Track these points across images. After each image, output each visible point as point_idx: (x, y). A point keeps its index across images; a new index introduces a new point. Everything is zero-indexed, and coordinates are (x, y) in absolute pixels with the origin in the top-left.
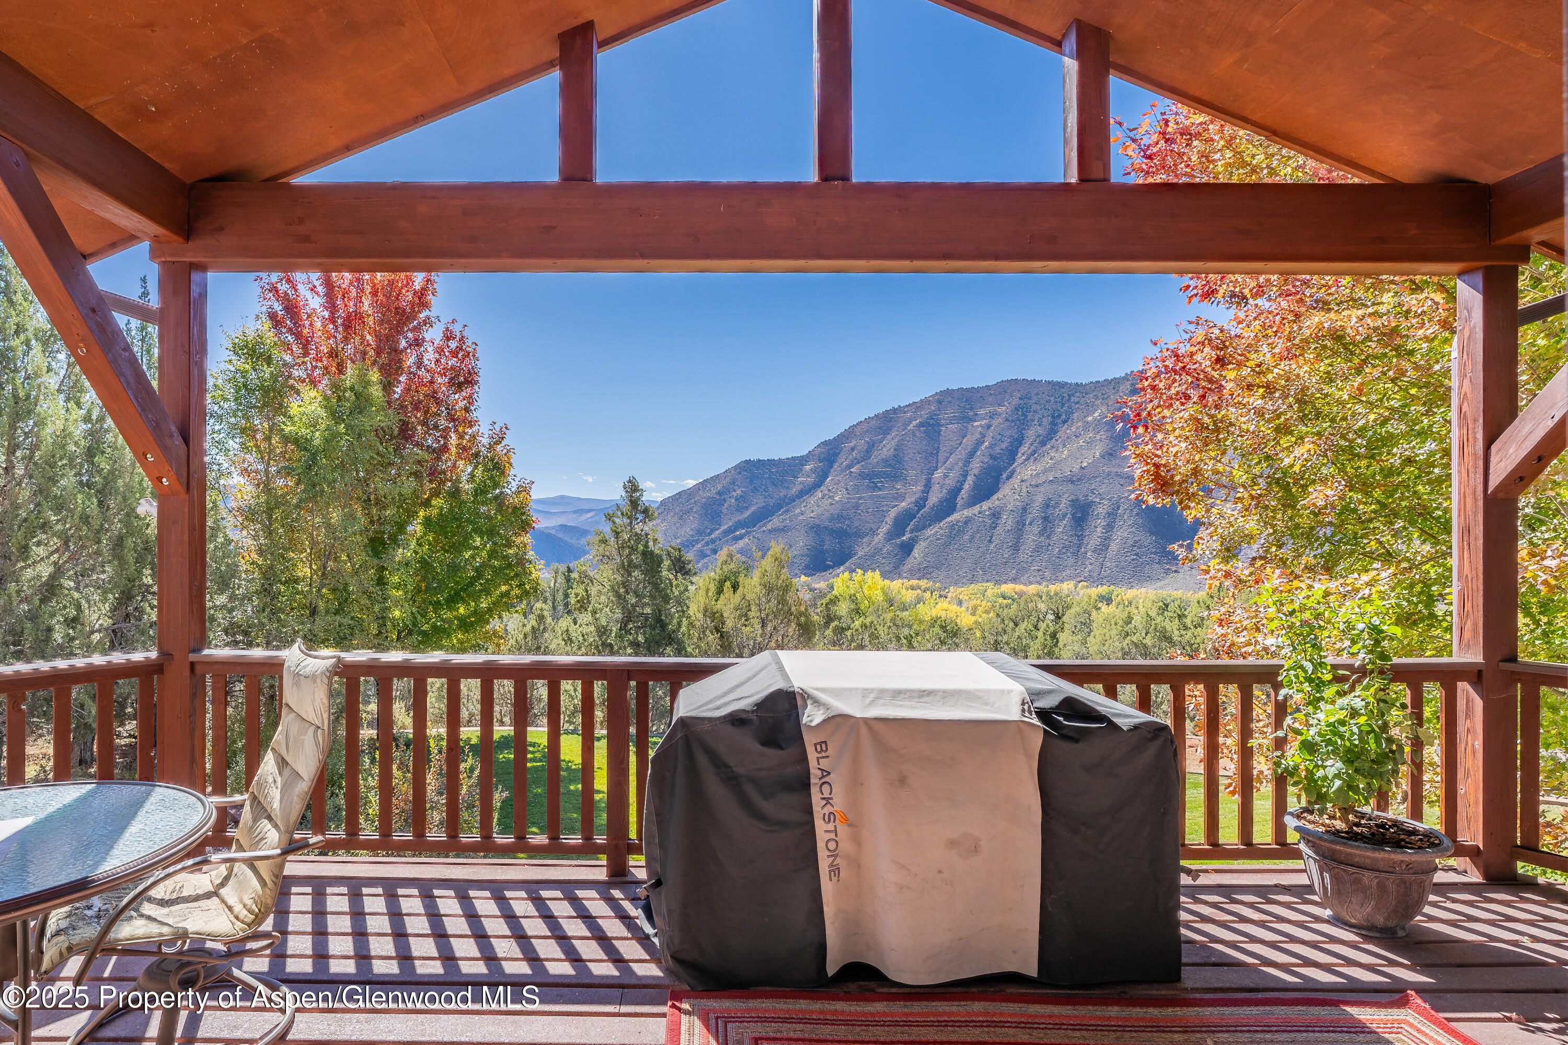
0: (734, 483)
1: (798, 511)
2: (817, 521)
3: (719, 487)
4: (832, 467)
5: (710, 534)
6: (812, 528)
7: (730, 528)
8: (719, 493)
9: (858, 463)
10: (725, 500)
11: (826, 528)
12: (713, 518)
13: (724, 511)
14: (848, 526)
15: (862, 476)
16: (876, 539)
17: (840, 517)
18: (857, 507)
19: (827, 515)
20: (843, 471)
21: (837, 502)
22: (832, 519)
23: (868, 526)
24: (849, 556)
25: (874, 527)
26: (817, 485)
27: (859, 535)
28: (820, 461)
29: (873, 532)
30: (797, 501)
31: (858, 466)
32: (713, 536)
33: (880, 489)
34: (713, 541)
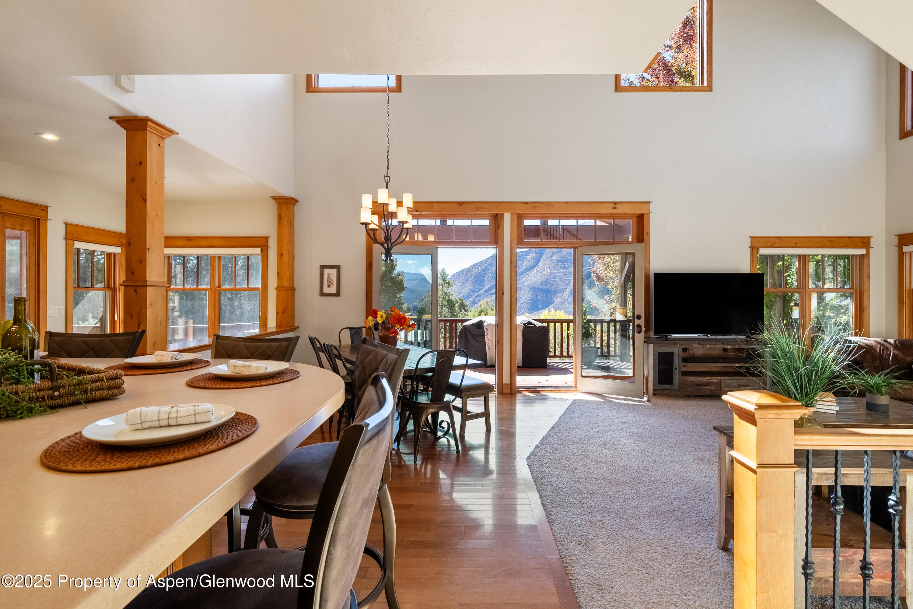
0: (491, 265)
1: (524, 279)
2: (534, 285)
3: (483, 267)
4: (542, 257)
5: (478, 292)
6: (531, 288)
7: (488, 288)
8: (483, 270)
9: (556, 254)
10: (486, 274)
11: (539, 288)
12: (480, 283)
13: (486, 279)
14: (550, 287)
15: (558, 261)
16: (565, 294)
17: (546, 283)
18: (555, 277)
19: (539, 282)
20: (547, 259)
21: (545, 275)
22: (542, 284)
23: (561, 287)
24: (551, 303)
25: (564, 288)
26: (534, 266)
27: (556, 292)
28: (536, 254)
29: (563, 291)
30: (524, 274)
31: (555, 256)
32: (480, 293)
33: (567, 268)
34: (480, 295)
